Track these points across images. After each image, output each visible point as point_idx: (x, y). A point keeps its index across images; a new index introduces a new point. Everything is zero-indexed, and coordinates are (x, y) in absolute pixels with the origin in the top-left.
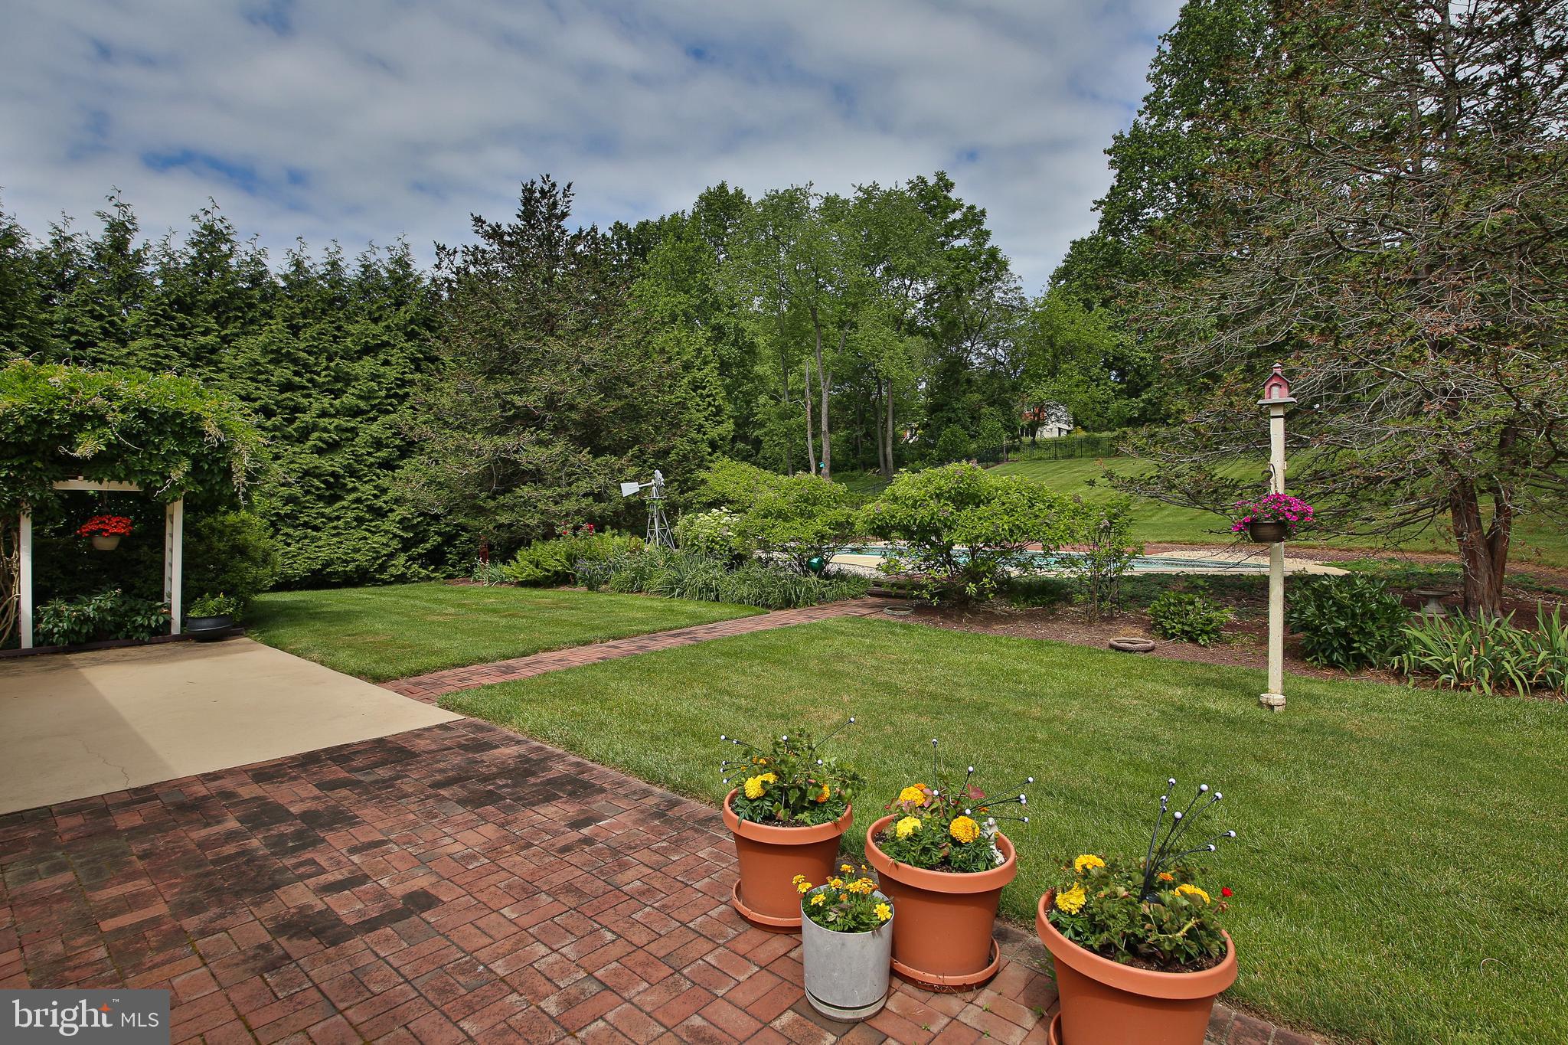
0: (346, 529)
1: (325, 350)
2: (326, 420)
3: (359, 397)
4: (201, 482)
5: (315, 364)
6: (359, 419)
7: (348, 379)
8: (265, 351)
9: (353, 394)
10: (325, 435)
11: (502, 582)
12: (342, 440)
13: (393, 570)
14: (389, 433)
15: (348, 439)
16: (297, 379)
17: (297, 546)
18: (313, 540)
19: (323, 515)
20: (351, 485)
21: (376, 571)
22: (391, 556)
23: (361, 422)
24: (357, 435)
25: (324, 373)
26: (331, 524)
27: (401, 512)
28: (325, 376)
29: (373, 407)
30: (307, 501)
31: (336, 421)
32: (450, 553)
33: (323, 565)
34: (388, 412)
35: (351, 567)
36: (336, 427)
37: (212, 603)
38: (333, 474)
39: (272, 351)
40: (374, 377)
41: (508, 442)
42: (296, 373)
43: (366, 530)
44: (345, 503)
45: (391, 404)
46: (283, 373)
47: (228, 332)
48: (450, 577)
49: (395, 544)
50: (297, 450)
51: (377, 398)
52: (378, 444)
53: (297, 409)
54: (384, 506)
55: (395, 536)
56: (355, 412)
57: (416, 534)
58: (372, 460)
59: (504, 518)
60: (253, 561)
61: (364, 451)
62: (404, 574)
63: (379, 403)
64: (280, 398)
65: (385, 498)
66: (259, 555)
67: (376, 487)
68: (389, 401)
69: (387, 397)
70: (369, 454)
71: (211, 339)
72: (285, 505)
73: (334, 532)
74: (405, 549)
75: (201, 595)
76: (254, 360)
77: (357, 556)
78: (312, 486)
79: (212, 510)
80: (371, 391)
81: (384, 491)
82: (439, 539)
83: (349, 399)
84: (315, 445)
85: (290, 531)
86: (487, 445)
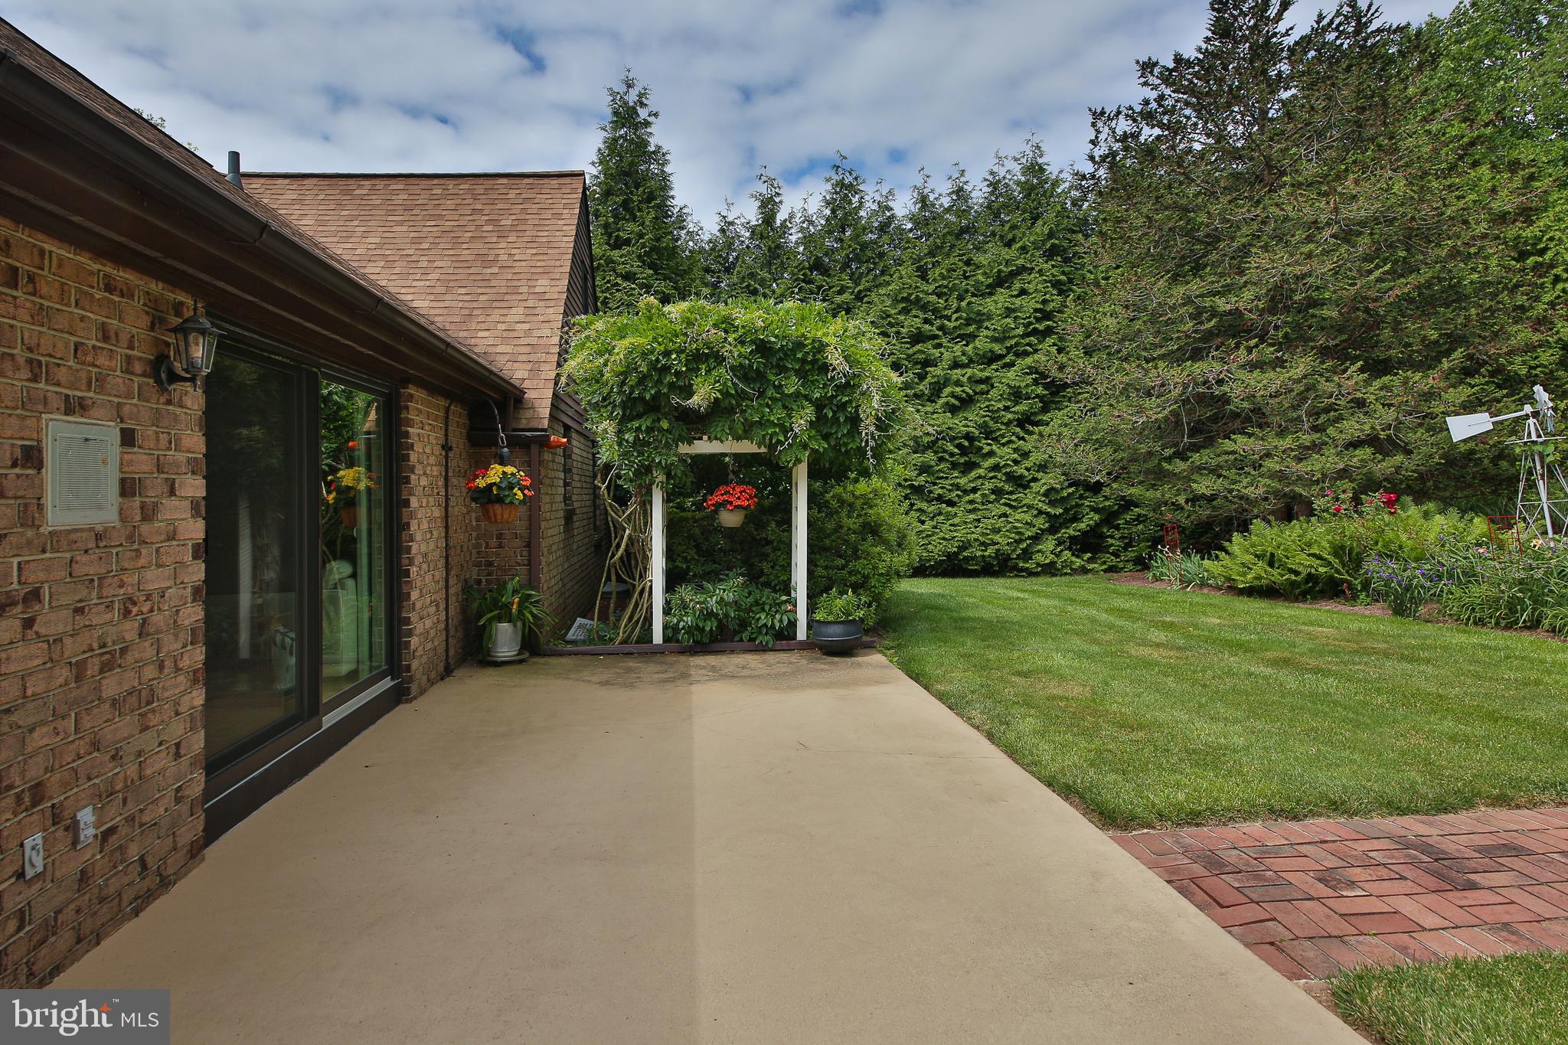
0: (983, 504)
1: (952, 290)
2: (958, 371)
3: (995, 340)
4: (826, 437)
5: (945, 308)
6: (994, 367)
7: (979, 319)
8: (896, 301)
9: (987, 337)
10: (958, 389)
11: (1203, 584)
12: (976, 393)
13: (1039, 557)
14: (1029, 379)
15: (982, 393)
16: (927, 327)
17: (931, 523)
18: (949, 516)
19: (957, 487)
20: (987, 449)
21: (1018, 557)
22: (1036, 538)
23: (997, 370)
24: (992, 386)
25: (955, 316)
26: (967, 498)
27: (1050, 480)
28: (956, 320)
29: (1009, 349)
30: (940, 471)
31: (969, 372)
32: (1112, 537)
33: (959, 547)
34: (1026, 354)
35: (990, 551)
36: (970, 378)
37: (839, 603)
38: (968, 436)
39: (904, 299)
40: (1009, 311)
41: (1207, 368)
42: (926, 321)
43: (1006, 504)
44: (981, 472)
45: (1028, 345)
46: (913, 322)
47: (861, 287)
48: (1112, 569)
49: (1041, 523)
50: (929, 409)
51: (1014, 337)
52: (1017, 395)
53: (927, 363)
54: (1026, 473)
55: (1040, 512)
56: (991, 359)
57: (1066, 510)
58: (1010, 416)
59: (1204, 486)
60: (885, 542)
61: (1000, 406)
62: (1052, 564)
63: (1017, 344)
64: (911, 351)
65: (1028, 464)
66: (892, 537)
67: (1015, 450)
68: (1027, 340)
69: (1025, 335)
70: (1006, 408)
71: (847, 297)
72: (919, 475)
73: (970, 507)
74: (1053, 530)
75: (827, 589)
76: (884, 312)
77: (997, 538)
78: (945, 451)
79: (841, 476)
80: (1006, 330)
81: (1026, 455)
82: (1097, 517)
83: (982, 344)
84: (947, 403)
85: (924, 505)
86: (1176, 376)
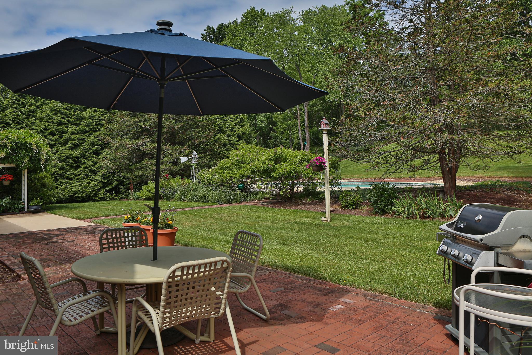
0: (82, 179)
1: (73, 108)
2: (74, 136)
3: (86, 126)
4: (32, 163)
5: (70, 114)
6: (86, 135)
7: (81, 119)
8: (52, 110)
9: (83, 125)
10: (74, 142)
11: (138, 199)
12: (80, 143)
13: (99, 196)
14: (97, 140)
15: (82, 143)
16: (63, 120)
17: (64, 186)
18: (70, 184)
19: (73, 174)
20: (83, 161)
21: (93, 196)
22: (99, 190)
23: (87, 136)
24: (85, 141)
25: (73, 117)
26: (77, 178)
27: (101, 172)
28: (73, 118)
29: (91, 129)
30: (68, 169)
31: (77, 136)
32: (122, 188)
33: (73, 193)
34: (96, 131)
35: (84, 194)
36: (78, 138)
37: (36, 201)
38: (77, 157)
39: (54, 110)
40: (91, 117)
42: (63, 118)
43: (89, 179)
44: (81, 169)
45: (98, 128)
46: (58, 118)
47: (38, 104)
48: (122, 198)
49: (100, 185)
50: (64, 148)
51: (92, 125)
52: (93, 144)
53: (63, 132)
54: (96, 169)
55: (100, 182)
56: (84, 132)
57: (108, 181)
58: (91, 151)
59: (138, 173)
60: (47, 188)
61: (88, 148)
62: (104, 197)
63: (93, 128)
64: (57, 128)
65: (96, 166)
66: (49, 187)
67: (92, 162)
68: (97, 126)
69: (96, 125)
70: (90, 149)
71: (33, 107)
72: (60, 170)
73: (78, 180)
74: (104, 187)
75: (33, 198)
76: (48, 114)
77: (86, 190)
78: (69, 162)
79: (35, 172)
80: (90, 123)
81: (96, 163)
82: (117, 183)
83: (82, 127)
84: (70, 146)
85: (62, 180)
